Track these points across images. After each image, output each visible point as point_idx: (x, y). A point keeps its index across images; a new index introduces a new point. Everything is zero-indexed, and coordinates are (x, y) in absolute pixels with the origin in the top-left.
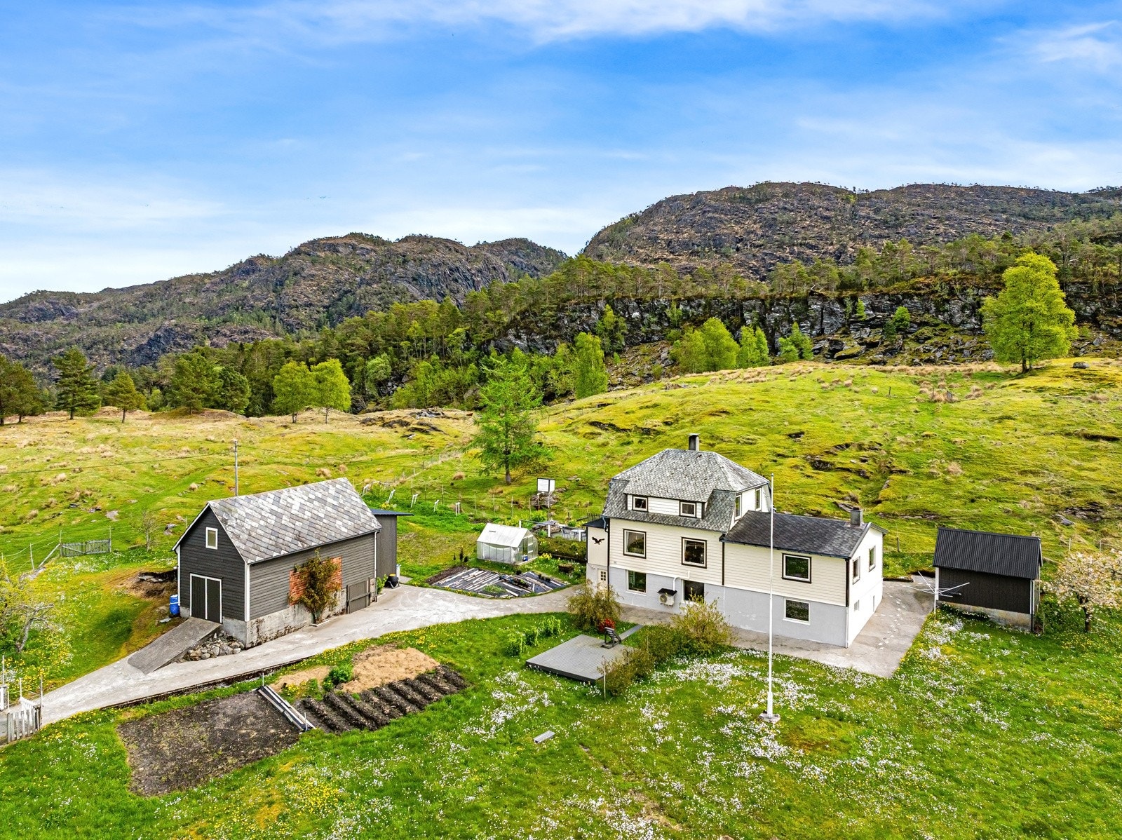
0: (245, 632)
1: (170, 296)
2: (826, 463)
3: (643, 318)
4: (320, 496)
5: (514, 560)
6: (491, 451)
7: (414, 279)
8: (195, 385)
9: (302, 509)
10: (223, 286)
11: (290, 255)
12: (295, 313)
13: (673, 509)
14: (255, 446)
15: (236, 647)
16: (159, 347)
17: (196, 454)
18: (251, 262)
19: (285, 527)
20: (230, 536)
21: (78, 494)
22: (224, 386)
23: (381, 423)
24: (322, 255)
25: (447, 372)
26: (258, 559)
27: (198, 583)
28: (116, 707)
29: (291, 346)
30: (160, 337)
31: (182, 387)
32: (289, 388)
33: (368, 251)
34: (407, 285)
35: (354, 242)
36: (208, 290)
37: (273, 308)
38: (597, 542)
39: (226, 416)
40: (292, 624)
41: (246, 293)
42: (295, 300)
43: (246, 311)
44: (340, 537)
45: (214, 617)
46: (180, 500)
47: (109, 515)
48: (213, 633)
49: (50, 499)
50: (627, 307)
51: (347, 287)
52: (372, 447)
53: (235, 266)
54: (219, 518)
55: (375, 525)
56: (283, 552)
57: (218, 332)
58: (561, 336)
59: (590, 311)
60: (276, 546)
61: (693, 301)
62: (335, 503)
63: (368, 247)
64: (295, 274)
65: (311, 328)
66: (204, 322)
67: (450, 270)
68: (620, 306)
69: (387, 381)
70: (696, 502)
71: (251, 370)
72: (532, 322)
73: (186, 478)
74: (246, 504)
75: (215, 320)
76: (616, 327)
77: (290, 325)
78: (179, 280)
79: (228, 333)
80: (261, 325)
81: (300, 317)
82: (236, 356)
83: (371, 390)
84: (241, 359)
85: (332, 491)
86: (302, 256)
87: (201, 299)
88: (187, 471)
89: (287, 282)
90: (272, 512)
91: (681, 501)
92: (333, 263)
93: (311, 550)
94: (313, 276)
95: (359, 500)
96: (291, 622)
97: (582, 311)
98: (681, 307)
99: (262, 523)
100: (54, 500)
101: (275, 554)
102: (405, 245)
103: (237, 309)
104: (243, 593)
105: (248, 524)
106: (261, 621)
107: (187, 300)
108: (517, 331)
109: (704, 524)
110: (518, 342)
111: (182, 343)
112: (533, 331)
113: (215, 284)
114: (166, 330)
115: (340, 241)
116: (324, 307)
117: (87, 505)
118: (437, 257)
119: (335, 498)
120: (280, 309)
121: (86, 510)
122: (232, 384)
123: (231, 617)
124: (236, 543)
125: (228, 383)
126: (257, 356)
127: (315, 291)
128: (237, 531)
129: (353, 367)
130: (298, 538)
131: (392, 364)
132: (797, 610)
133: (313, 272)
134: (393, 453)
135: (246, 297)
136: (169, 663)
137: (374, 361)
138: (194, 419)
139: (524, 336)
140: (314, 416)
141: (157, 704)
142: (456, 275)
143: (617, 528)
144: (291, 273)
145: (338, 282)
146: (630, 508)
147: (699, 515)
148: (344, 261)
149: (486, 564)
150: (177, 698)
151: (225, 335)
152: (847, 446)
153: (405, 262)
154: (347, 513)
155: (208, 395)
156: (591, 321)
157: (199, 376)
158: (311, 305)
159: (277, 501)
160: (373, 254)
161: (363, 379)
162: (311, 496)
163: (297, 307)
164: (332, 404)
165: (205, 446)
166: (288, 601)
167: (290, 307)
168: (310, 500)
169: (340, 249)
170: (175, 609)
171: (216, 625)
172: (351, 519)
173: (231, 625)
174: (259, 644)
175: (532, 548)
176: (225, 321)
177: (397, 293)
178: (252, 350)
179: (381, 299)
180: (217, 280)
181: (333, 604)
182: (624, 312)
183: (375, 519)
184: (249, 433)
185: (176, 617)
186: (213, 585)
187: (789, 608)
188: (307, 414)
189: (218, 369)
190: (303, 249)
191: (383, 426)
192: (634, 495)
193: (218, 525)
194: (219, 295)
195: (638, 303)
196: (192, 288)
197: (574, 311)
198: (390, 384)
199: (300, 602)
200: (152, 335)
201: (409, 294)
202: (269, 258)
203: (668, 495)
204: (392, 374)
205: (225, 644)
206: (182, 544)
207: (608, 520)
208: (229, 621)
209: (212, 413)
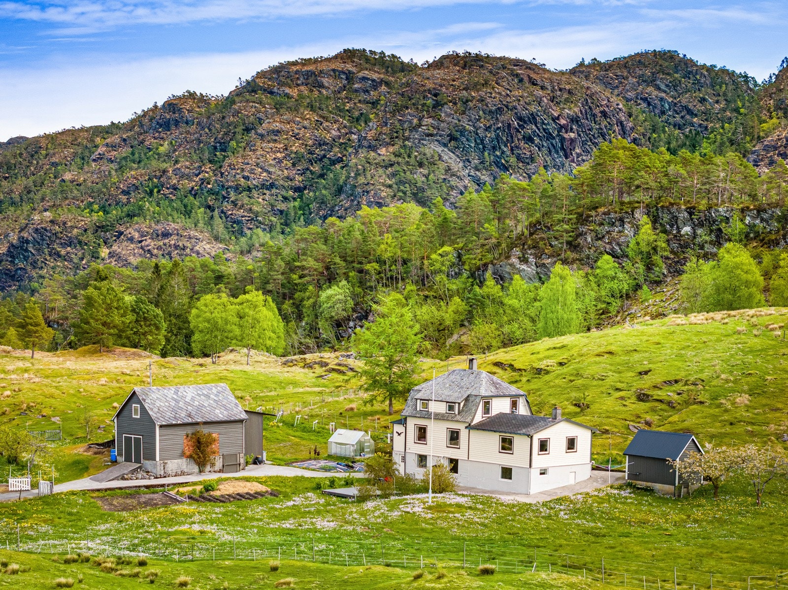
0: (156, 468)
1: (39, 168)
2: (648, 396)
3: (695, 235)
4: (206, 393)
5: (352, 454)
6: (375, 383)
7: (452, 138)
8: (105, 319)
9: (193, 399)
10: (126, 151)
11: (238, 93)
12: (246, 200)
13: (442, 408)
14: (169, 380)
15: (151, 475)
16: (26, 258)
17: (115, 384)
18: (172, 105)
19: (181, 409)
20: (147, 408)
21: (25, 405)
22: (137, 321)
23: (302, 364)
24: (294, 92)
25: (425, 308)
26: (164, 423)
27: (128, 440)
28: (88, 490)
29: (223, 268)
30: (27, 242)
31: (91, 321)
32: (206, 324)
33: (376, 85)
34: (439, 149)
35: (349, 67)
36: (101, 157)
37: (211, 192)
38: (399, 434)
39: (140, 356)
40: (186, 470)
41: (164, 165)
42: (246, 178)
43: (166, 197)
44: (217, 419)
45: (138, 461)
46: (106, 412)
47: (53, 419)
48: (138, 468)
49: (5, 409)
50: (675, 218)
51: (336, 152)
52: (282, 384)
53: (145, 114)
54: (141, 398)
55: (244, 416)
56: (179, 422)
57: (121, 233)
58: (580, 260)
59: (622, 225)
60: (175, 418)
61: (765, 211)
62: (215, 398)
63: (375, 76)
64: (247, 130)
65: (271, 228)
66: (98, 216)
67: (520, 119)
68: (666, 218)
69: (348, 319)
70: (455, 403)
71: (170, 302)
72: (542, 239)
73: (108, 400)
74: (157, 392)
75: (114, 213)
76: (655, 249)
77: (238, 222)
78: (52, 138)
79: (136, 235)
80: (189, 223)
81: (255, 208)
82: (150, 281)
83: (326, 331)
84: (157, 286)
85: (214, 391)
86: (259, 95)
87: (90, 174)
88: (108, 395)
89: (233, 144)
90: (173, 399)
91: (447, 402)
92: (311, 107)
93: (197, 424)
94: (277, 132)
95: (233, 399)
96: (185, 468)
97: (613, 224)
98: (748, 220)
99: (167, 404)
100: (8, 409)
101: (174, 422)
102: (439, 73)
103: (151, 193)
104: (155, 444)
105: (158, 403)
106: (166, 463)
107: (68, 176)
108: (523, 251)
109: (458, 418)
110: (524, 267)
111: (63, 252)
112: (543, 253)
113: (113, 147)
114: (36, 230)
115: (324, 67)
116: (297, 189)
117: (34, 413)
118: (495, 95)
119: (216, 395)
120: (220, 193)
121: (34, 417)
122: (145, 319)
123: (148, 459)
124: (151, 413)
125: (141, 318)
126: (176, 281)
127: (280, 161)
128: (151, 406)
129: (302, 300)
130: (189, 416)
131: (354, 296)
132: (507, 473)
133: (277, 126)
134: (301, 390)
135: (164, 172)
136: (113, 480)
137: (329, 292)
138: (105, 358)
139: (532, 259)
140: (238, 358)
141: (108, 492)
142: (530, 128)
143: (411, 423)
144: (239, 129)
145: (321, 144)
146: (418, 409)
147: (457, 413)
148: (332, 105)
149: (333, 458)
150: (119, 491)
151: (131, 240)
152: (676, 382)
153: (438, 105)
154: (224, 406)
155: (120, 331)
156: (622, 239)
157: (109, 308)
158: (272, 186)
159: (176, 393)
160: (383, 88)
161: (316, 317)
162: (199, 392)
163: (249, 189)
164: (254, 343)
165: (122, 378)
166: (183, 455)
167: (237, 188)
168: (199, 395)
169: (325, 81)
170: (114, 457)
171: (139, 465)
172: (226, 409)
173: (148, 464)
174: (165, 477)
175: (369, 447)
176: (130, 216)
177: (421, 165)
178: (170, 273)
179: (394, 175)
180: (115, 139)
181: (213, 465)
182: (672, 226)
183: (244, 413)
184: (163, 370)
185: (115, 462)
186: (137, 441)
187: (503, 472)
188: (231, 356)
189: (129, 299)
190: (260, 82)
191: (304, 367)
192: (421, 400)
193: (139, 402)
194: (121, 169)
195: (691, 214)
196: (75, 154)
197: (601, 224)
198: (351, 324)
199: (190, 457)
200: (14, 238)
201: (442, 166)
202: (203, 100)
203: (440, 399)
204: (354, 310)
205: (145, 474)
206: (118, 416)
207: (405, 419)
208: (147, 462)
209: (124, 352)
